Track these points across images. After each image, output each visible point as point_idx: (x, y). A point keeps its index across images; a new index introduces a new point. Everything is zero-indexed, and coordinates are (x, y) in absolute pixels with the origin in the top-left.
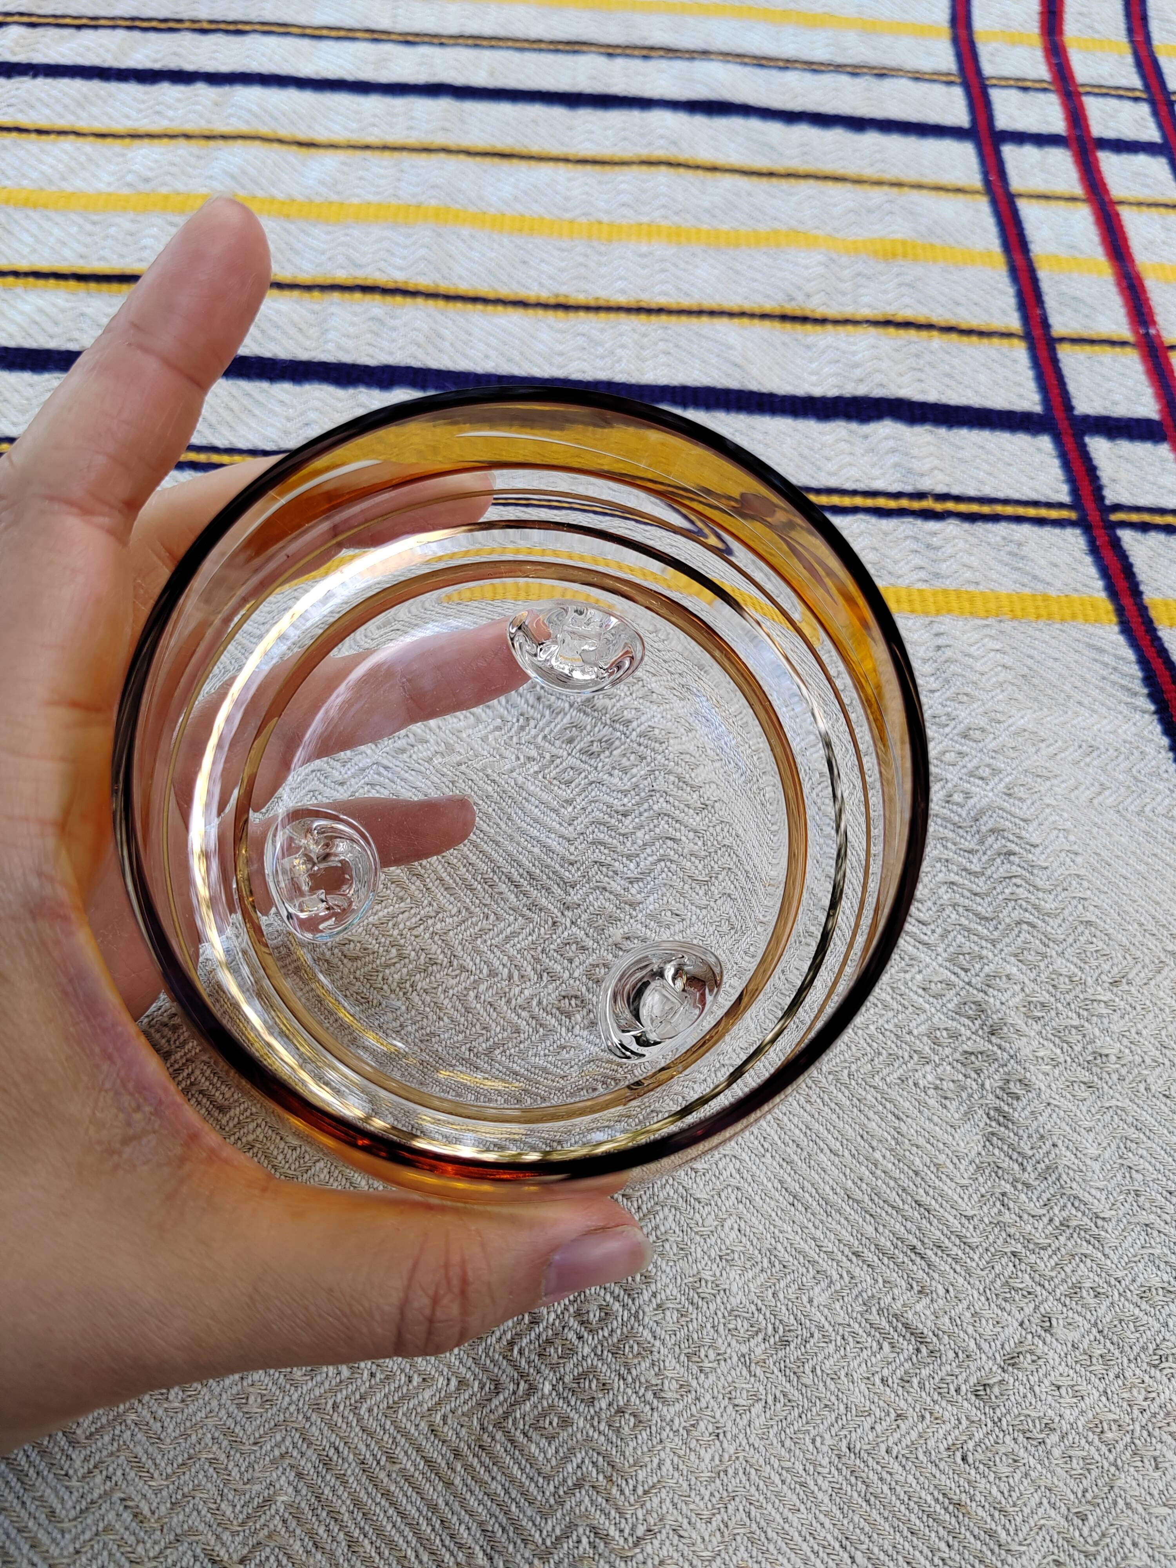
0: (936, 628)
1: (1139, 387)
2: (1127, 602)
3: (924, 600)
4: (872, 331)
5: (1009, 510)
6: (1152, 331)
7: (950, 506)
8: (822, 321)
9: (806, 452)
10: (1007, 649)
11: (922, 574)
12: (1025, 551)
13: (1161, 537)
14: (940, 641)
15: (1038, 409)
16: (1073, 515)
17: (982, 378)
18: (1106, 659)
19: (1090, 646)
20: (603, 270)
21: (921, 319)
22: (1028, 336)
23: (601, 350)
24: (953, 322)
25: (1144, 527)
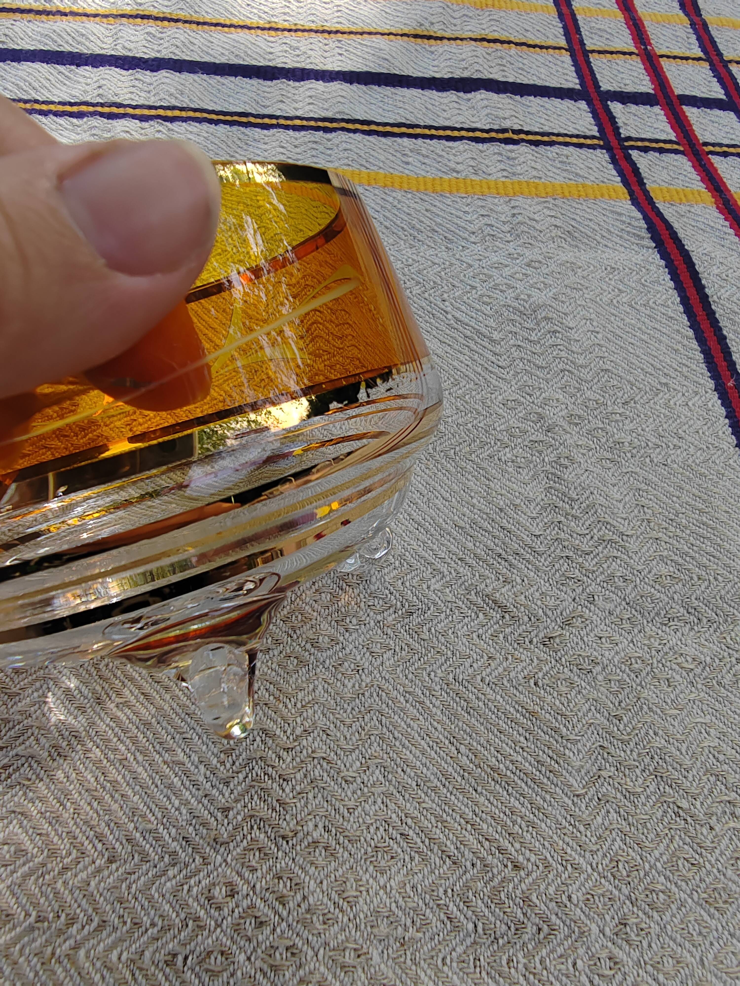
0: (513, 203)
1: (641, 77)
2: (636, 188)
3: (505, 187)
4: (473, 43)
5: (561, 139)
6: (649, 47)
7: (523, 136)
8: (441, 39)
9: (430, 107)
10: (559, 215)
11: (505, 174)
12: (571, 159)
13: (657, 154)
14: (515, 211)
15: (578, 87)
16: (602, 143)
17: (542, 70)
18: (624, 219)
19: (612, 212)
20: (300, 10)
21: (503, 38)
22: (570, 50)
23: (298, 52)
24: (524, 40)
25: (645, 150)
